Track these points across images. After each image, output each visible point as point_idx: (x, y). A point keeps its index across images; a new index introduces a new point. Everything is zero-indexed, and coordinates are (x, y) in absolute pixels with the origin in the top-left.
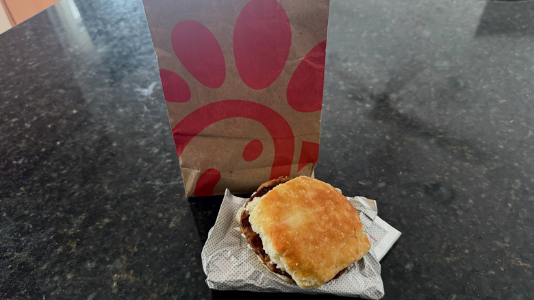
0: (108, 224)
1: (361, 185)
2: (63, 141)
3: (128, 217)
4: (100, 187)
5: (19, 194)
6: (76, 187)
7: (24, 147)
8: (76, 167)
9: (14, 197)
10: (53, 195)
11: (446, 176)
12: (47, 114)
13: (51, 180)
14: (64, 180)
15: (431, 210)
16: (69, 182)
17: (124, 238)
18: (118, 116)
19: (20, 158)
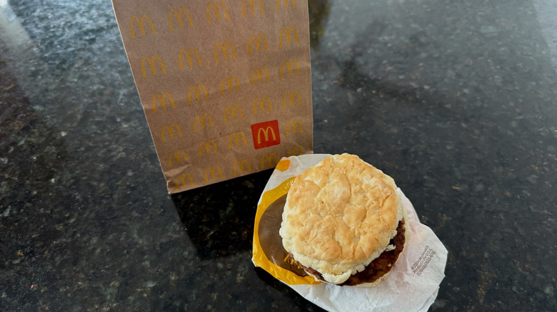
0: (153, 288)
1: (456, 190)
2: (58, 177)
3: (179, 273)
4: (127, 237)
5: (17, 262)
6: (94, 240)
7: (6, 192)
8: (87, 213)
9: (11, 266)
10: (65, 257)
11: (546, 166)
12: (26, 142)
13: (57, 235)
14: (75, 233)
15: (546, 211)
16: (83, 234)
17: (182, 305)
18: (124, 134)
19: (5, 208)
